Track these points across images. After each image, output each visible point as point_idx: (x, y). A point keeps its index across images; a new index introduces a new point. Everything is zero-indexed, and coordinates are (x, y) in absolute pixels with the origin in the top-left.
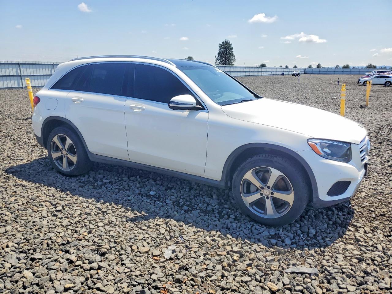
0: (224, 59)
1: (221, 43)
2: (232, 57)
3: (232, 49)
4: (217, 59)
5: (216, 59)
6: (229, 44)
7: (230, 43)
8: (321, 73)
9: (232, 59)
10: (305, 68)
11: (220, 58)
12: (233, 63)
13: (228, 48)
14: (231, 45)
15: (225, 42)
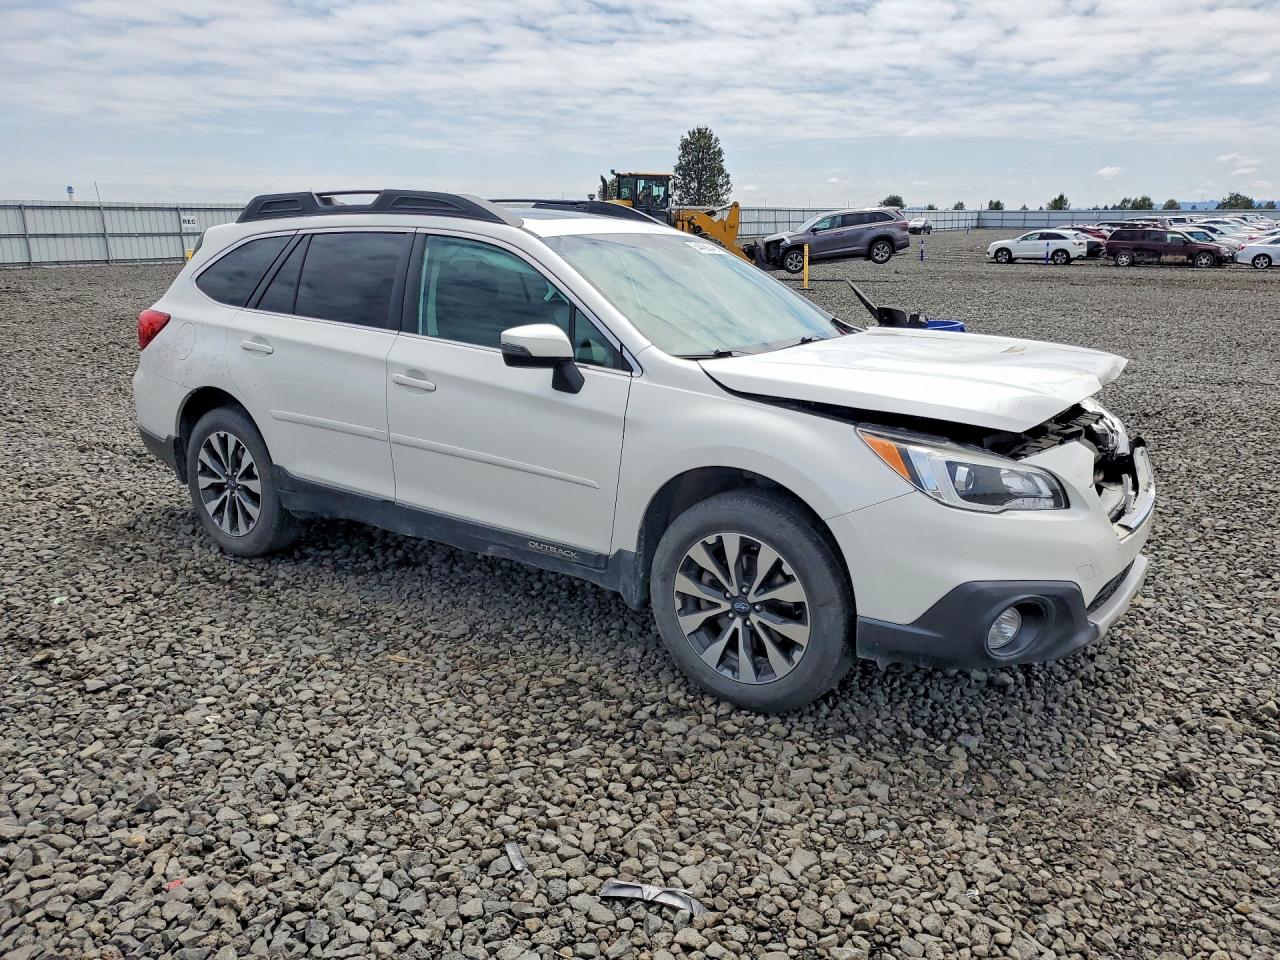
0: (694, 185)
1: (687, 137)
2: (720, 181)
3: (720, 153)
6: (710, 137)
7: (714, 136)
9: (722, 186)
10: (979, 209)
11: (682, 182)
13: (707, 149)
14: (717, 140)
15: (699, 131)
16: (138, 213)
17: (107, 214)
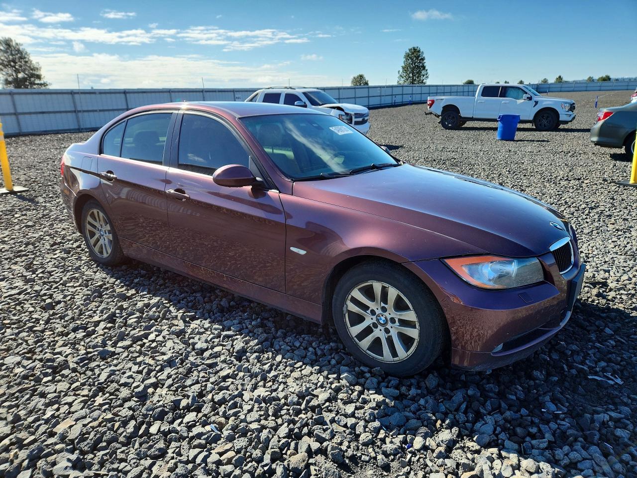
0: (411, 75)
1: (408, 51)
2: (423, 72)
3: (423, 59)
4: (401, 76)
5: (398, 75)
6: (419, 51)
7: (421, 51)
8: (563, 89)
9: (424, 76)
11: (405, 74)
12: (425, 81)
13: (417, 57)
14: (423, 53)
15: (414, 49)
16: (217, 93)
17: (205, 93)
